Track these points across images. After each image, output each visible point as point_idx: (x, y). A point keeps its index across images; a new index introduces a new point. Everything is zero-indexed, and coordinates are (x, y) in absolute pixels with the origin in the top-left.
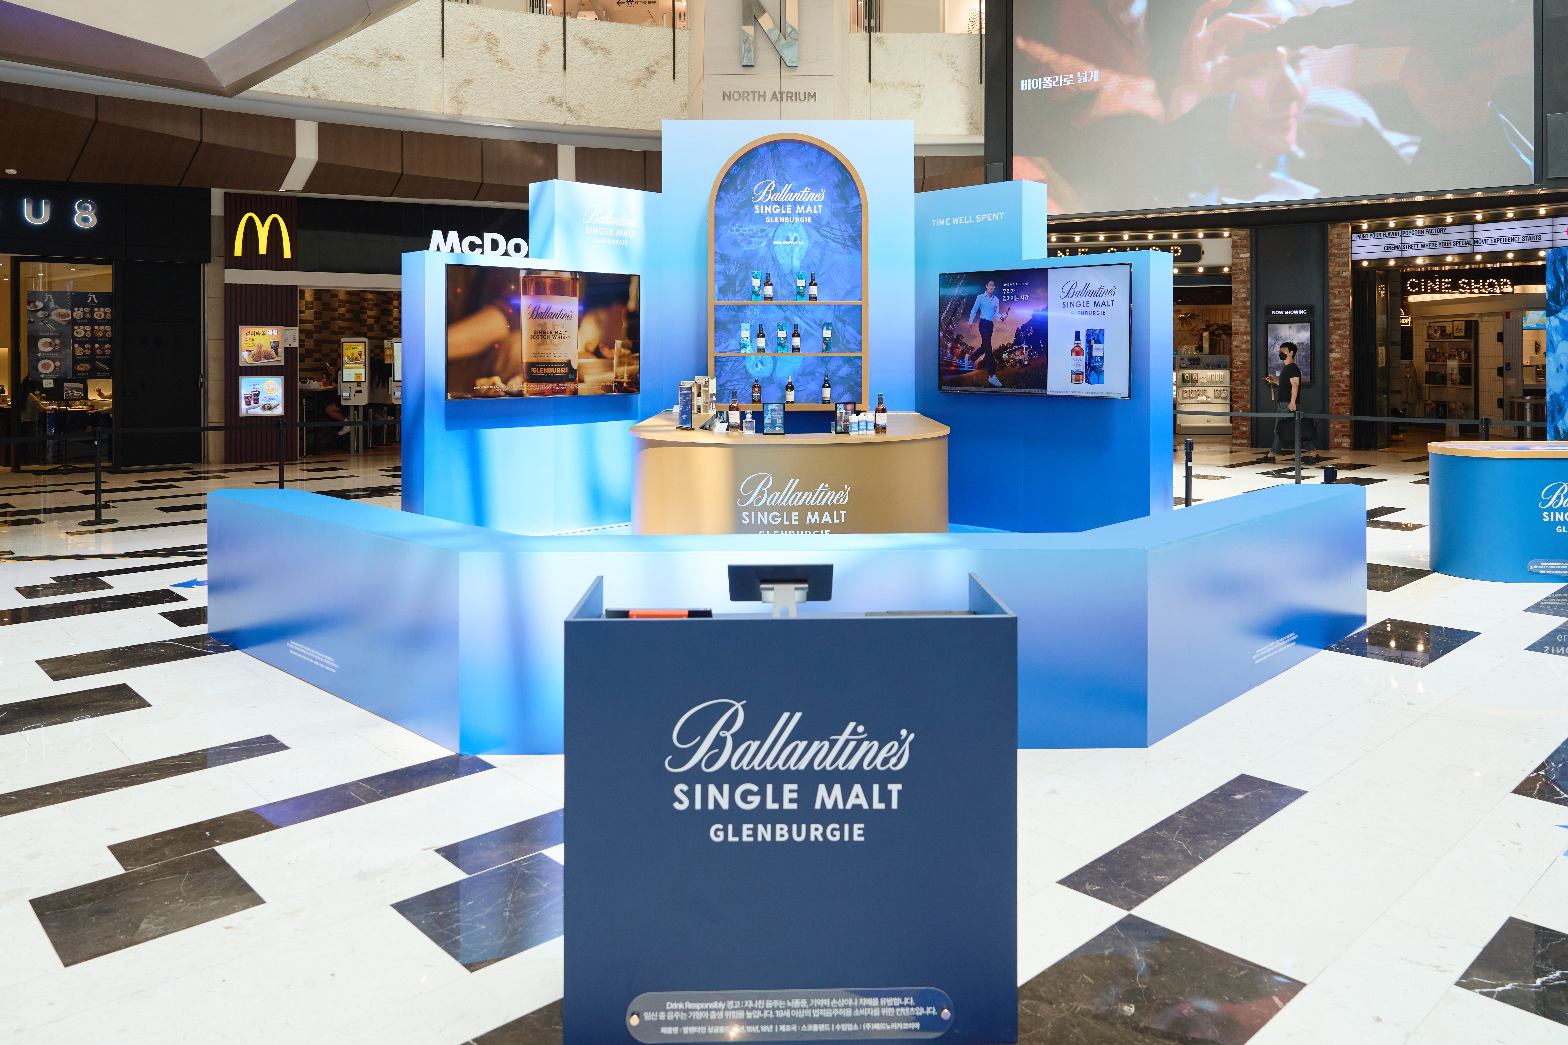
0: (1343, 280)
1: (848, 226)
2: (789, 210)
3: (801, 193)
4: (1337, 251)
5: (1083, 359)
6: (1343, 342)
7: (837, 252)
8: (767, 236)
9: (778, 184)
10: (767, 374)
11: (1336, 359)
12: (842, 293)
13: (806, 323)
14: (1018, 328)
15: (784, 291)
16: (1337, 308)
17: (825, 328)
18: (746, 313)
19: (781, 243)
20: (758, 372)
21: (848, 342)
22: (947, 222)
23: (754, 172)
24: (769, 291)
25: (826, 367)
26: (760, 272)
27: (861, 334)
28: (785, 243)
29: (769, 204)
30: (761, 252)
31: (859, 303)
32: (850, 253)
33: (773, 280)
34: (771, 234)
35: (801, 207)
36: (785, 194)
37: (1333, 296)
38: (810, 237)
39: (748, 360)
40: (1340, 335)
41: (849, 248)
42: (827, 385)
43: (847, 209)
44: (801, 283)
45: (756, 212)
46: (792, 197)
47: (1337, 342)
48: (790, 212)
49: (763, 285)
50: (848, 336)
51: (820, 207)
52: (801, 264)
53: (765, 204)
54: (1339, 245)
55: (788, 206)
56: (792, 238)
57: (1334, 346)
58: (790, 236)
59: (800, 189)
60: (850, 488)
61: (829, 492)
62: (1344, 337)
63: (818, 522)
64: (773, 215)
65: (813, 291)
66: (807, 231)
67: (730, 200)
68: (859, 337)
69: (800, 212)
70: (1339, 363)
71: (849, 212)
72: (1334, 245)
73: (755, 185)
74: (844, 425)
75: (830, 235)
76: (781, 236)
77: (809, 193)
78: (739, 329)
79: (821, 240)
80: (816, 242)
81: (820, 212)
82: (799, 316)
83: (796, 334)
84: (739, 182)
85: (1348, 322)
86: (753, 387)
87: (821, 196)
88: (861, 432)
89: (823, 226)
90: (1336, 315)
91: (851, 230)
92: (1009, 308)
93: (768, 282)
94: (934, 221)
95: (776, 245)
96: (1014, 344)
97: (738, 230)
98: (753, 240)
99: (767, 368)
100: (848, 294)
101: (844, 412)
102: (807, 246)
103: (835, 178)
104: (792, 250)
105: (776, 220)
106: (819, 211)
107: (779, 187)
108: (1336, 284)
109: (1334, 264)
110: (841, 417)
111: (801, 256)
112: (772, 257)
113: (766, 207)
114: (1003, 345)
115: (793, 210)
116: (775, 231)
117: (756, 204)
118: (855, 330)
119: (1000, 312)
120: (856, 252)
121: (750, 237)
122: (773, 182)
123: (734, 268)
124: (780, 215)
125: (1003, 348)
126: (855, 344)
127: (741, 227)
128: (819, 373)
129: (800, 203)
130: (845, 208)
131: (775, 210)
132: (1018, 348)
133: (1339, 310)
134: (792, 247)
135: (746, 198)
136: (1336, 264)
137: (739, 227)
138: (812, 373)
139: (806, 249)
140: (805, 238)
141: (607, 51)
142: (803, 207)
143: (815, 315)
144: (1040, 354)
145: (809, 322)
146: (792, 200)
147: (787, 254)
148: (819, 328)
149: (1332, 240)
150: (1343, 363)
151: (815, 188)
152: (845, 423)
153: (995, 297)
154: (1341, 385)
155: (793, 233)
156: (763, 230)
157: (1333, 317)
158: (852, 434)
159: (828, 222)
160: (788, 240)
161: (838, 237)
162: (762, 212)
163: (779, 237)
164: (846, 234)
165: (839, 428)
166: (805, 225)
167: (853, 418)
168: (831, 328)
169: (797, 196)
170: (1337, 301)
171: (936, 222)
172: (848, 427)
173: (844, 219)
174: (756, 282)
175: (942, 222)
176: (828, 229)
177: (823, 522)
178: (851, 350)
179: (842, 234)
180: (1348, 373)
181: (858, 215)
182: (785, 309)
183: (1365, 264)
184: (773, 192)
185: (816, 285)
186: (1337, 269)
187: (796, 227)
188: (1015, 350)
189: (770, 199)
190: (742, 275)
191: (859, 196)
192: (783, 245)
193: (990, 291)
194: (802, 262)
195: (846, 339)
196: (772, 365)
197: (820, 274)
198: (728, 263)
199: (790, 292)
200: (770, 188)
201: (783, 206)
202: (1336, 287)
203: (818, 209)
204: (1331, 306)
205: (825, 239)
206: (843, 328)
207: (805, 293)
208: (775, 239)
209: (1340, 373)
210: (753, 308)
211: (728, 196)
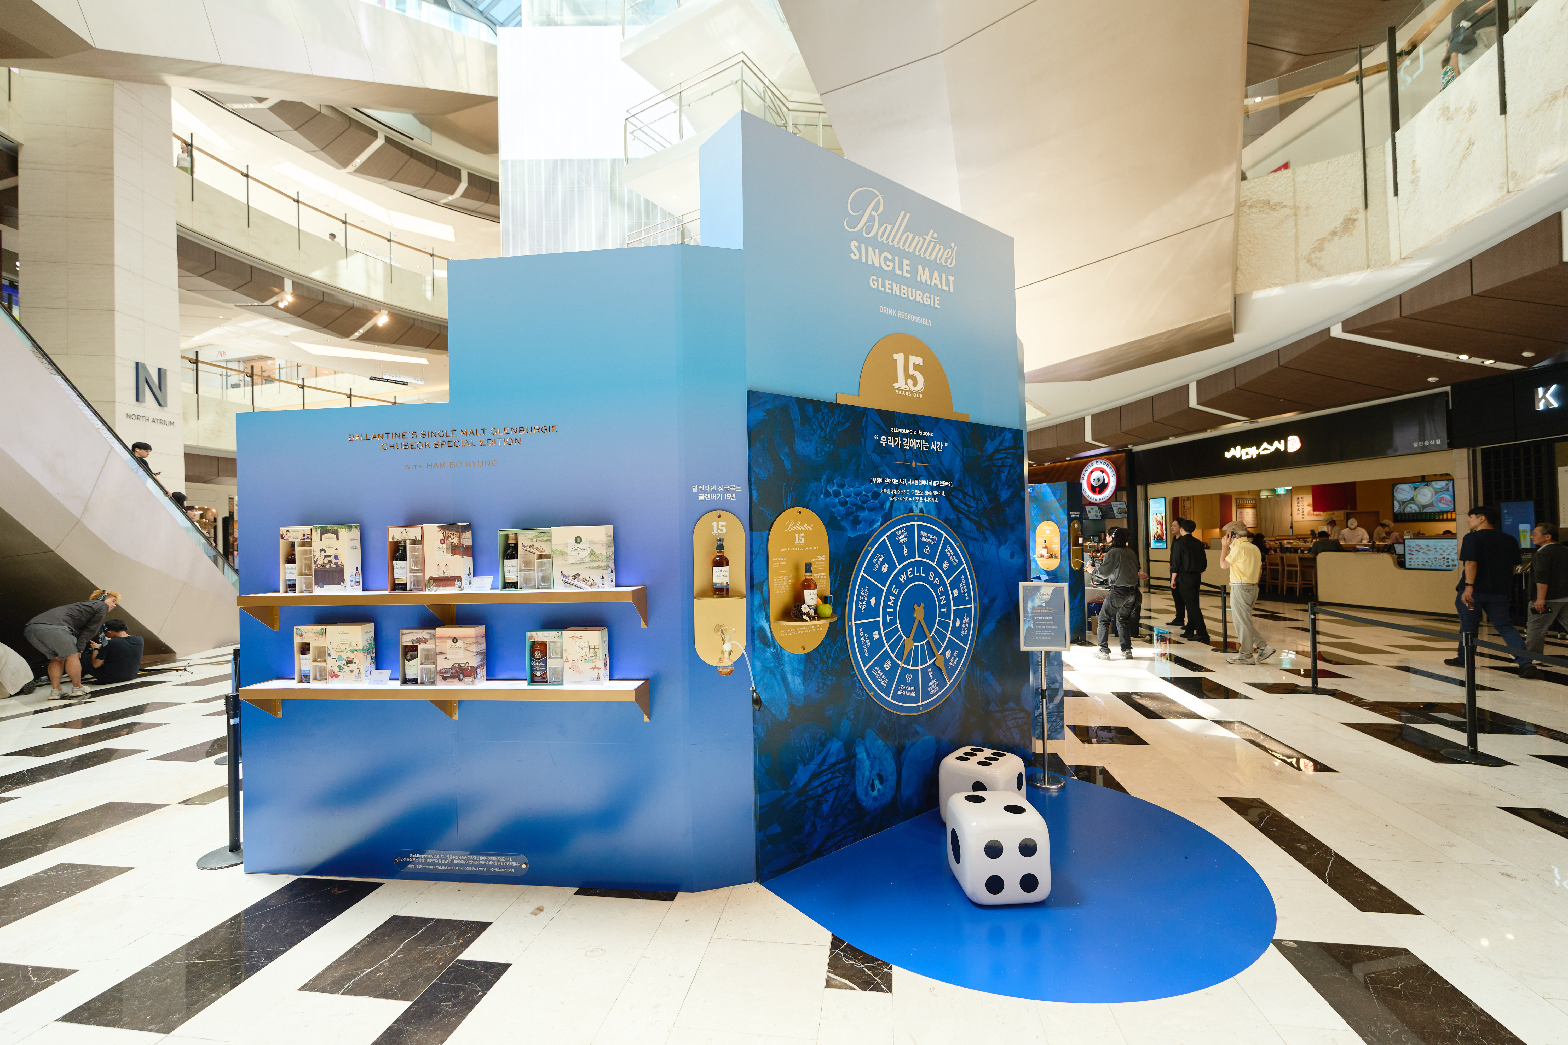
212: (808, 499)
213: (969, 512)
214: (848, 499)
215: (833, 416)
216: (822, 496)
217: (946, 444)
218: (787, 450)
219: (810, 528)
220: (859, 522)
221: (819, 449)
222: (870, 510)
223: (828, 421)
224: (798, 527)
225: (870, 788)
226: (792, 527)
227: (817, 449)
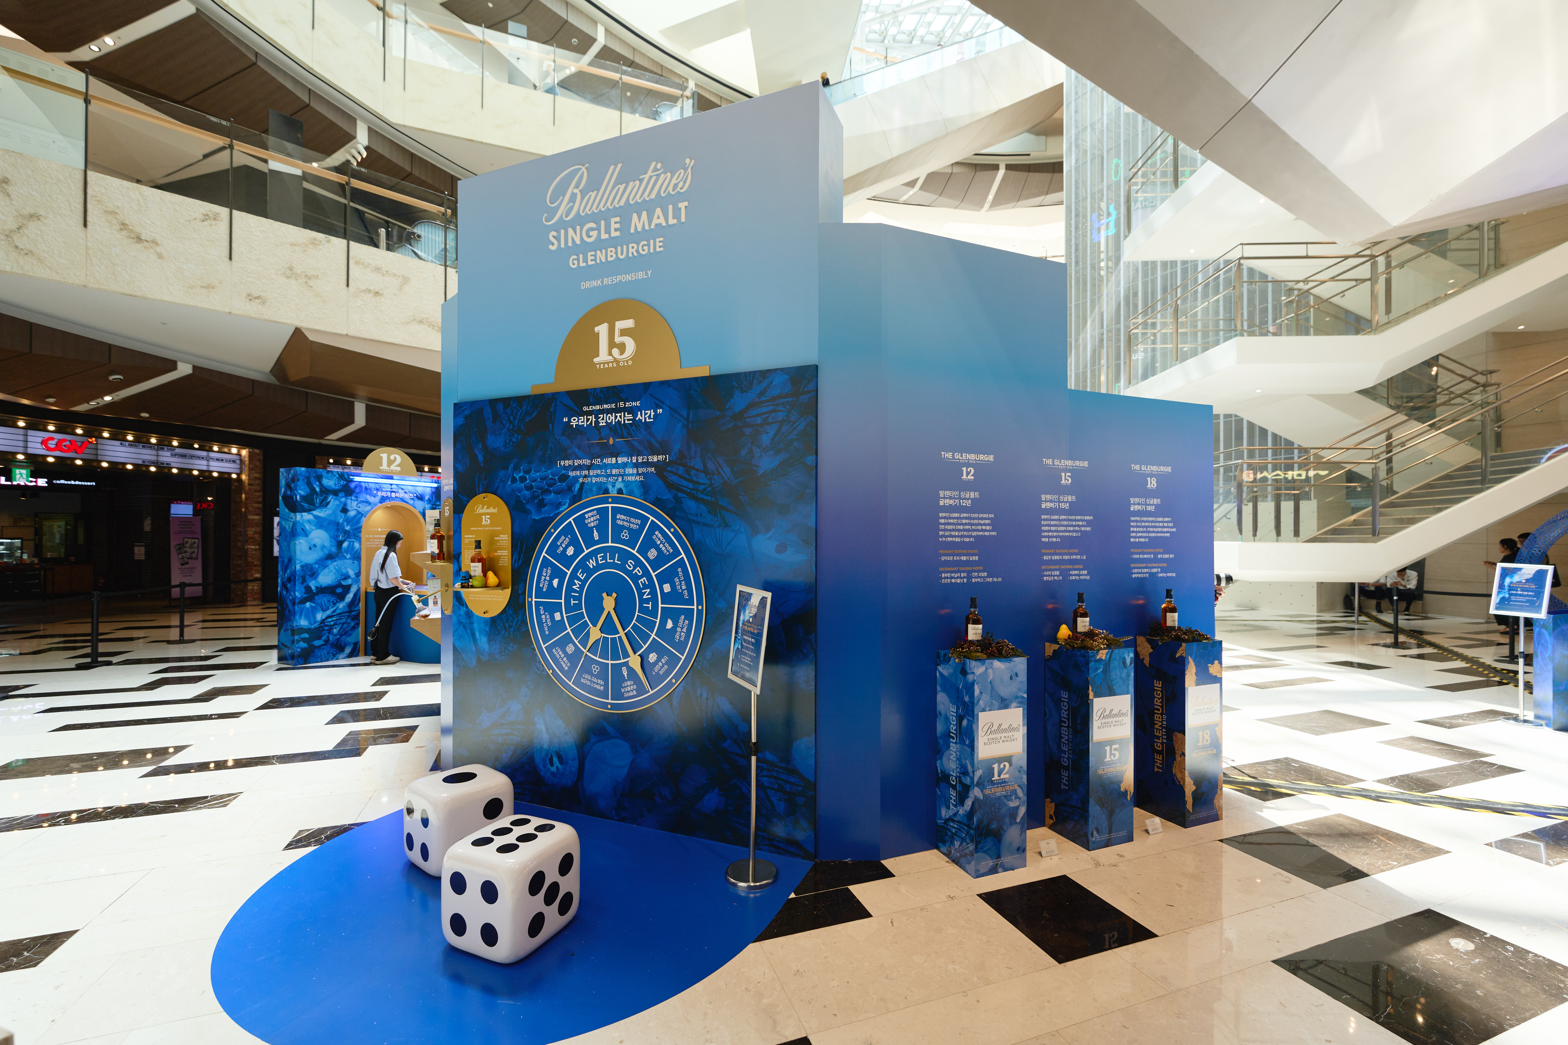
212: (496, 485)
213: (697, 490)
214: (533, 484)
215: (521, 408)
216: (509, 483)
217: (660, 411)
218: (480, 446)
219: (495, 511)
220: (545, 505)
221: (507, 441)
222: (556, 493)
223: (516, 414)
224: (485, 510)
225: (548, 762)
226: (480, 510)
227: (505, 442)
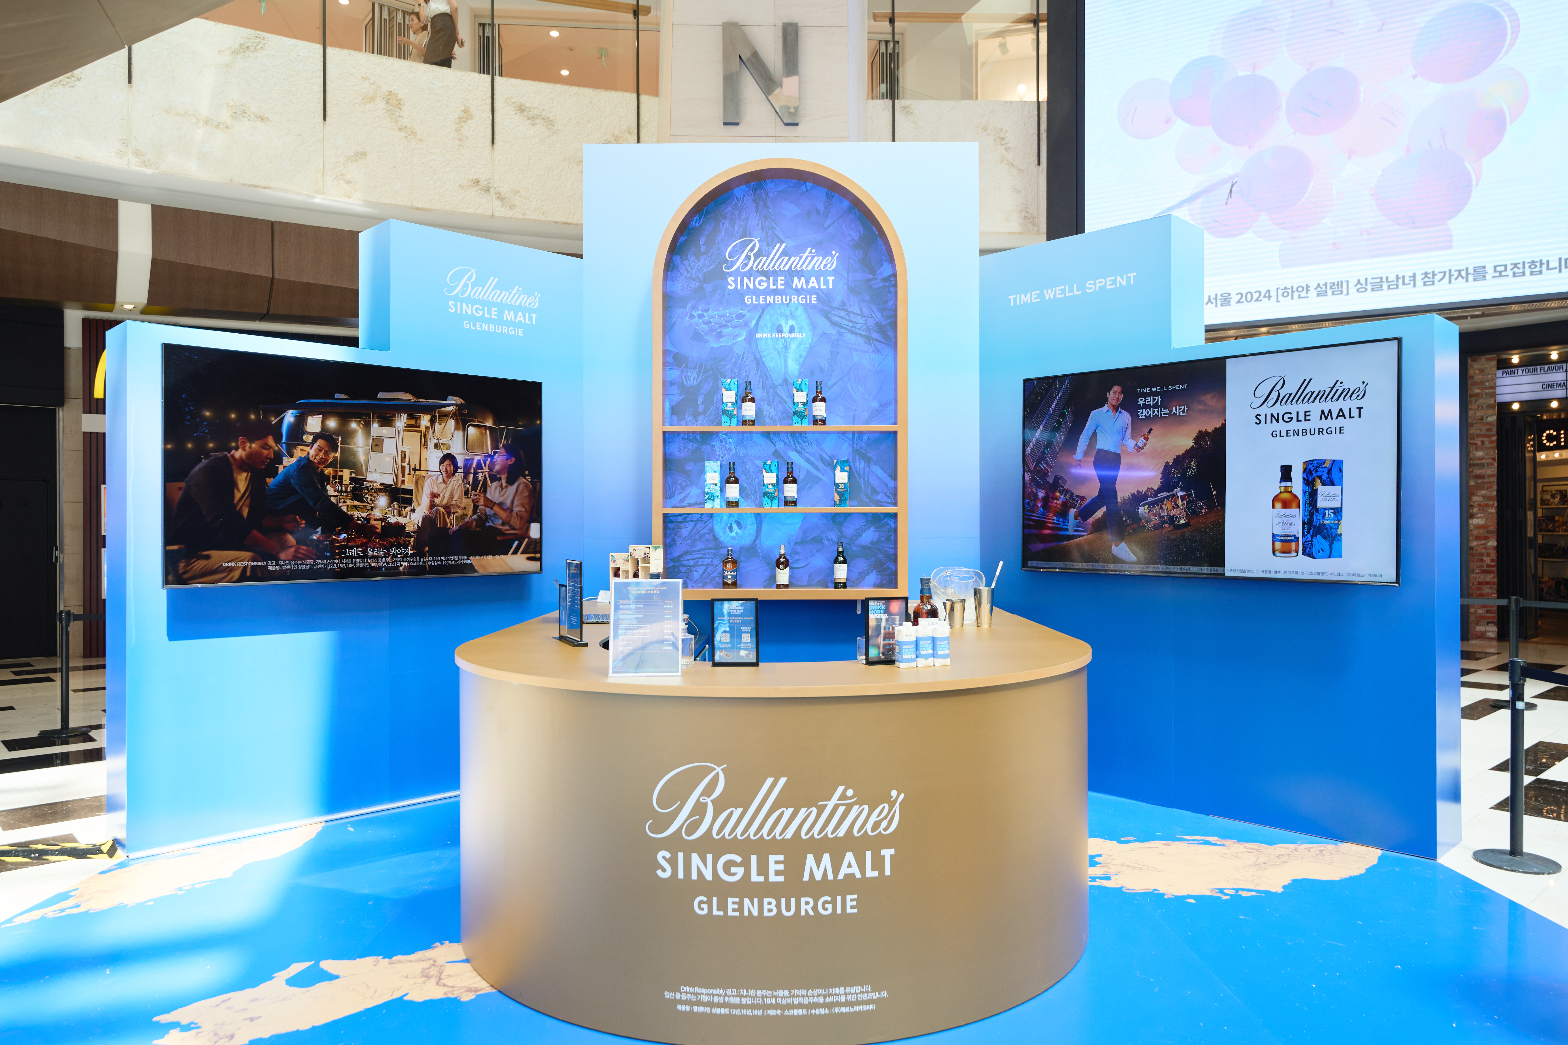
0: (1488, 427)
1: (874, 308)
2: (782, 285)
3: (801, 258)
4: (1479, 391)
5: (1297, 515)
6: (1487, 505)
7: (857, 350)
8: (746, 324)
9: (764, 244)
10: (747, 541)
11: (1478, 527)
12: (865, 415)
13: (808, 461)
14: (1167, 463)
15: (773, 412)
16: (1479, 462)
17: (838, 469)
18: (714, 446)
19: (769, 335)
20: (733, 538)
21: (875, 492)
22: (1034, 296)
23: (726, 225)
24: (749, 410)
25: (840, 531)
26: (735, 380)
27: (895, 477)
28: (775, 335)
29: (749, 274)
30: (738, 350)
31: (892, 428)
32: (878, 351)
33: (757, 393)
34: (754, 322)
35: (800, 279)
36: (775, 260)
37: (1474, 447)
38: (814, 326)
39: (716, 520)
40: (1483, 496)
41: (876, 343)
42: (842, 559)
43: (873, 282)
44: (801, 397)
45: (729, 287)
46: (787, 264)
47: (1479, 505)
48: (783, 287)
49: (740, 401)
50: (874, 482)
51: (831, 278)
52: (800, 369)
53: (743, 275)
54: (1482, 383)
55: (780, 278)
56: (786, 329)
57: (1475, 510)
58: (783, 324)
59: (797, 250)
60: (902, 796)
61: (856, 808)
62: (1489, 498)
63: (830, 877)
64: (756, 292)
65: (819, 409)
66: (809, 316)
67: (689, 269)
68: (891, 484)
69: (799, 287)
70: (1482, 531)
71: (875, 287)
72: (1475, 384)
73: (729, 246)
74: (884, 646)
75: (846, 323)
76: (769, 325)
77: (813, 258)
78: (703, 471)
79: (832, 330)
80: (824, 334)
81: (831, 287)
82: (796, 451)
83: (790, 478)
84: (702, 240)
85: (1494, 479)
86: (725, 563)
87: (831, 262)
88: (921, 662)
89: (835, 308)
90: (1478, 471)
91: (879, 314)
92: (1151, 430)
93: (747, 396)
94: (1012, 297)
95: (761, 339)
96: (1160, 490)
97: (701, 316)
98: (726, 331)
99: (747, 532)
100: (875, 415)
101: (884, 617)
102: (810, 340)
103: (853, 233)
104: (786, 347)
105: (761, 299)
106: (828, 286)
107: (765, 247)
108: (1478, 432)
109: (1476, 407)
110: (878, 627)
111: (801, 356)
112: (756, 359)
113: (746, 279)
114: (1138, 492)
115: (788, 284)
116: (760, 317)
117: (730, 274)
118: (885, 471)
119: (1133, 437)
120: (887, 350)
121: (720, 327)
122: (756, 240)
123: (695, 375)
124: (767, 292)
125: (1138, 498)
126: (886, 494)
127: (707, 311)
128: (828, 540)
129: (800, 274)
130: (870, 280)
131: (760, 284)
132: (1168, 497)
133: (1483, 465)
134: (786, 342)
135: (713, 266)
136: (1478, 407)
137: (702, 311)
138: (818, 540)
139: (808, 346)
140: (807, 328)
141: (549, 122)
142: (803, 279)
143: (821, 449)
144: (1211, 507)
145: (812, 459)
146: (787, 268)
147: (779, 353)
148: (828, 470)
149: (1473, 377)
150: (1488, 532)
151: (822, 249)
152: (887, 642)
153: (1123, 412)
154: (1485, 558)
155: (788, 320)
156: (740, 316)
157: (1474, 474)
158: (902, 665)
159: (843, 303)
160: (780, 330)
161: (858, 326)
162: (739, 287)
163: (766, 325)
164: (871, 322)
165: (873, 653)
166: (807, 307)
167: (905, 632)
168: (847, 468)
169: (795, 262)
170: (1480, 454)
171: (1015, 299)
172: (893, 650)
173: (867, 298)
174: (730, 396)
175: (1025, 299)
176: (843, 314)
177: (841, 876)
178: (879, 504)
179: (866, 321)
180: (1495, 544)
181: (890, 292)
182: (775, 439)
183: (1516, 407)
184: (757, 256)
185: (823, 400)
186: (1479, 414)
187: (793, 311)
188: (1162, 500)
189: (752, 268)
190: (707, 387)
191: (892, 260)
192: (772, 339)
193: (1114, 403)
194: (802, 365)
195: (872, 486)
196: (755, 527)
197: (830, 384)
198: (686, 367)
199: (783, 413)
200: (752, 250)
201: (771, 278)
202: (1478, 436)
203: (826, 282)
204: (1472, 459)
205: (837, 328)
206: (867, 470)
207: (806, 413)
208: (759, 329)
209: (1484, 544)
210: (725, 439)
211: (686, 263)
